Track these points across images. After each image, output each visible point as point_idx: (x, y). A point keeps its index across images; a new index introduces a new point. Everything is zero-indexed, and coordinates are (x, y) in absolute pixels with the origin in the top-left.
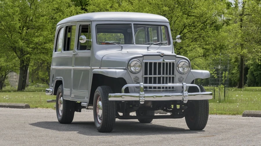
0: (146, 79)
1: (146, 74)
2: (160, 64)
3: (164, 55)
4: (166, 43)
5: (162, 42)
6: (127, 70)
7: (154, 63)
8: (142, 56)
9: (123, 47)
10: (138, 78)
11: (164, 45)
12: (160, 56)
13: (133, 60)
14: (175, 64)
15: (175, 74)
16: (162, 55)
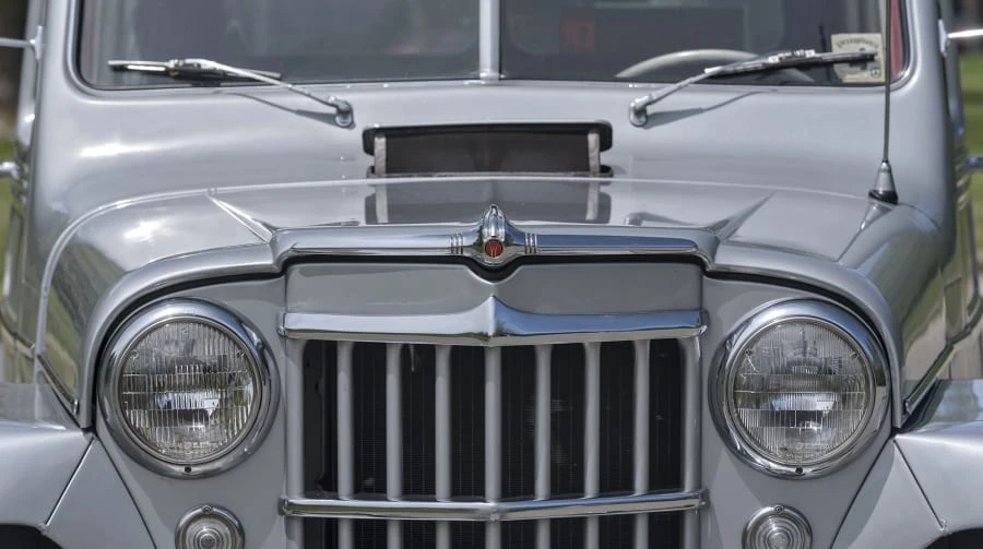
0: (318, 537)
3: (518, 260)
4: (863, 61)
5: (811, 54)
6: (91, 428)
7: (405, 348)
8: (266, 261)
9: (345, 113)
10: (224, 530)
11: (839, 83)
12: (472, 264)
13: (169, 311)
14: (694, 354)
15: (698, 484)
16: (489, 261)
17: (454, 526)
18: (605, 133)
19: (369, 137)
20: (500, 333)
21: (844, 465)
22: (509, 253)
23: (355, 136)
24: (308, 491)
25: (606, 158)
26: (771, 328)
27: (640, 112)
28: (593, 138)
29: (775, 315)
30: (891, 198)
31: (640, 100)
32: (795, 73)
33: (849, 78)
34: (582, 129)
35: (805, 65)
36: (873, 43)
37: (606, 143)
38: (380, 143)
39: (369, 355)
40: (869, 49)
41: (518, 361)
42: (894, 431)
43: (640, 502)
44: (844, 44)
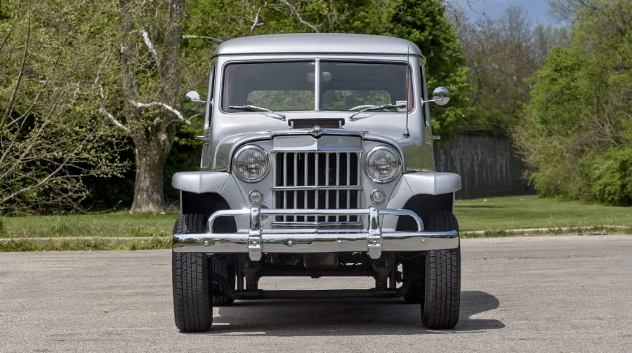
0: (279, 195)
1: (280, 183)
2: (311, 155)
3: (322, 135)
4: (403, 107)
5: (391, 105)
6: (230, 173)
7: (298, 154)
8: (269, 136)
9: (284, 118)
10: (259, 194)
11: (397, 111)
12: (312, 135)
13: (247, 147)
14: (360, 156)
15: (361, 184)
16: (315, 135)
17: (308, 191)
18: (343, 121)
19: (290, 121)
20: (318, 150)
21: (392, 181)
22: (320, 133)
23: (287, 122)
24: (277, 185)
25: (343, 127)
26: (376, 151)
27: (351, 118)
28: (340, 122)
29: (377, 148)
30: (408, 135)
31: (351, 115)
32: (385, 110)
33: (400, 111)
34: (338, 120)
35: (389, 108)
36: (405, 103)
37: (343, 124)
38: (292, 123)
39: (290, 155)
40: (404, 104)
41: (322, 156)
42: (403, 174)
43: (348, 187)
44: (399, 103)
